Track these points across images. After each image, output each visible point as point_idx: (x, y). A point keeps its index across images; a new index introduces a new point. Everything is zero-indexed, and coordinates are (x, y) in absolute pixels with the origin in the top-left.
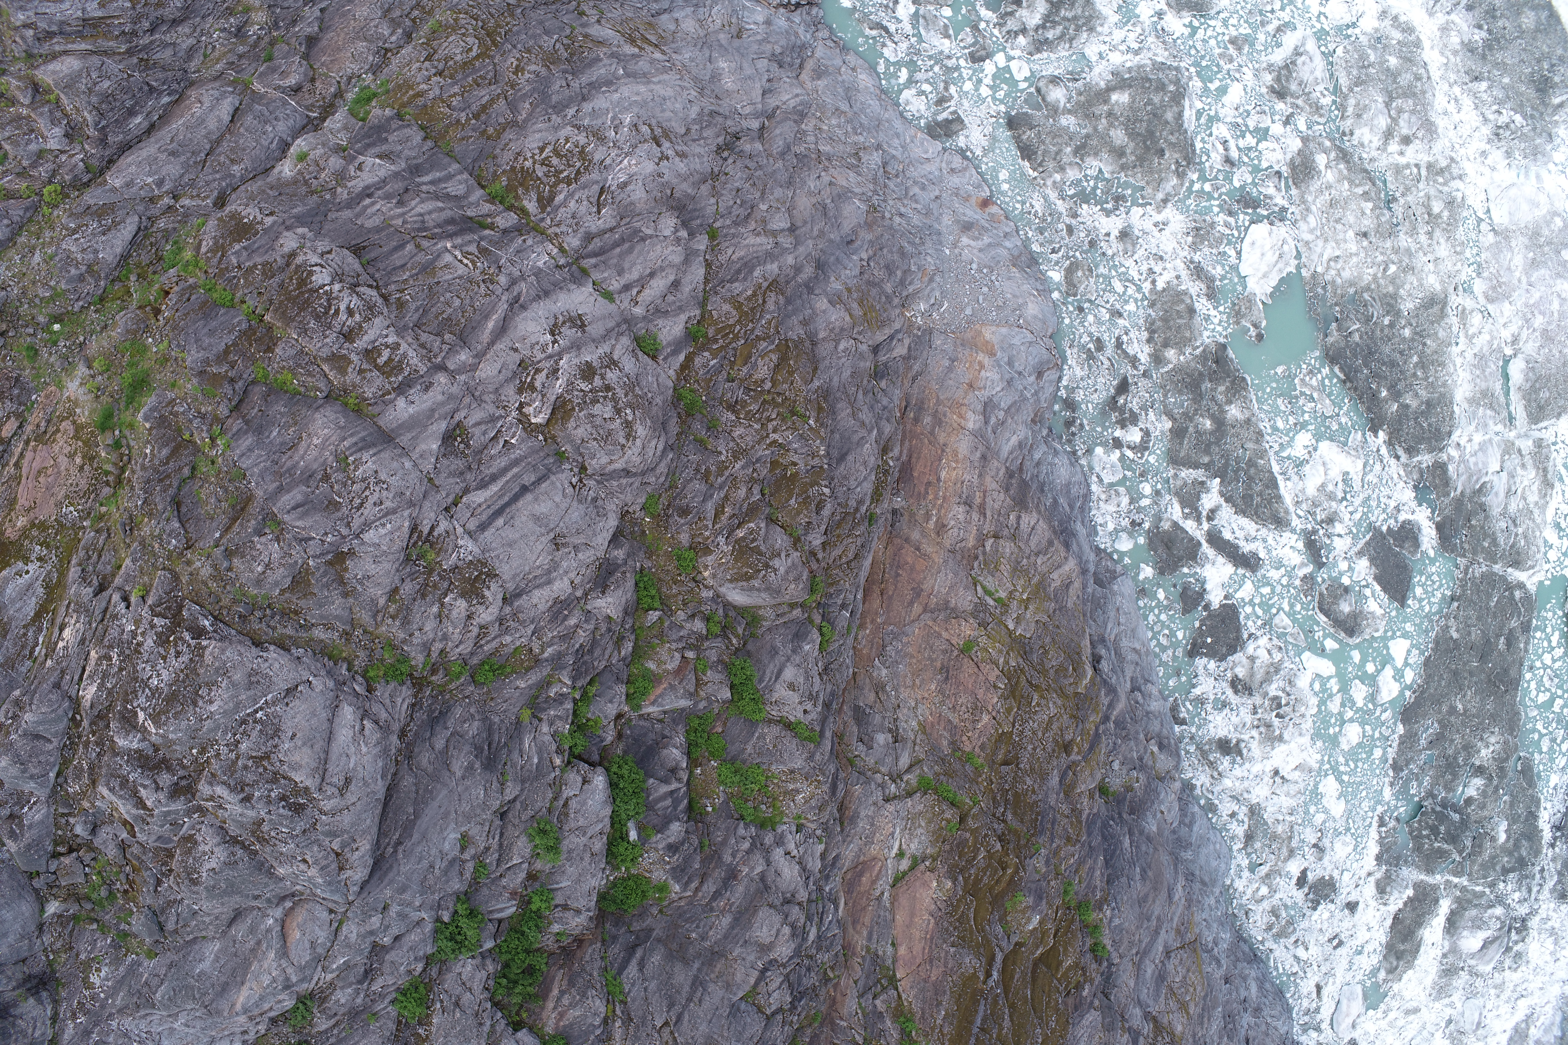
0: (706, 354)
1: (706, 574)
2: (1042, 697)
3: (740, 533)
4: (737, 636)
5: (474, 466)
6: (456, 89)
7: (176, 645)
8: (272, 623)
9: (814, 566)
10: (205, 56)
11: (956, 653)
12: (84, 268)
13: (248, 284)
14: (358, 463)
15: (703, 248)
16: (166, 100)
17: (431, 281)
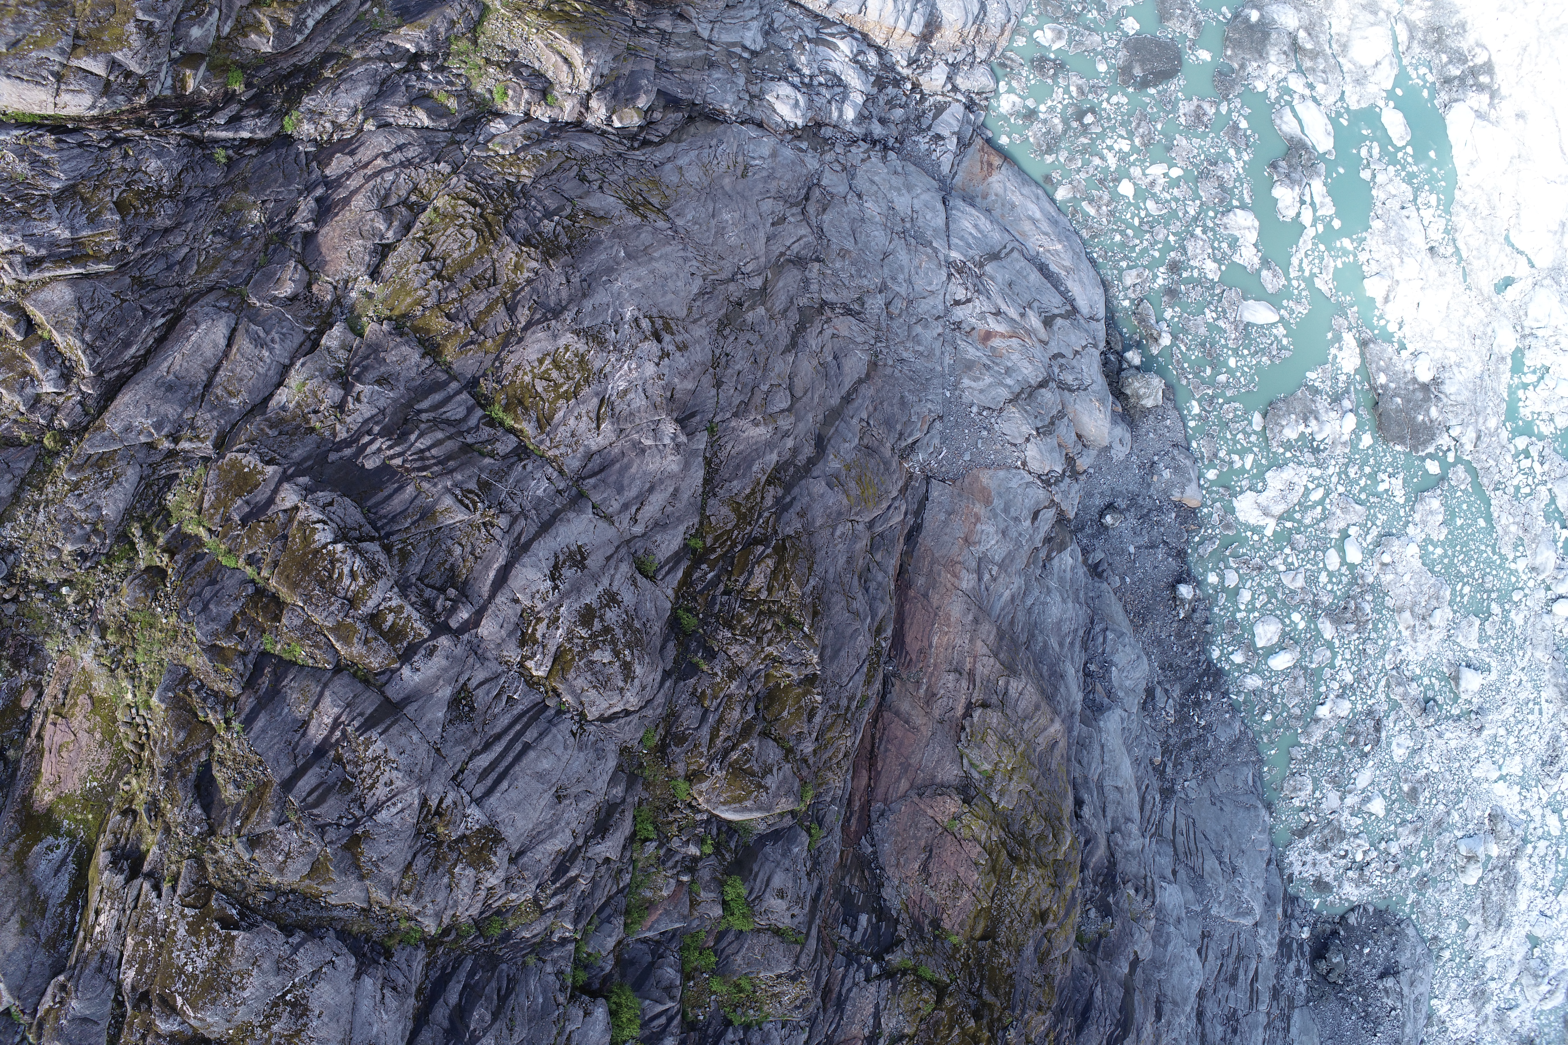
0: (704, 566)
1: (700, 800)
2: (1021, 869)
3: (734, 756)
4: (730, 851)
5: (479, 729)
6: (453, 294)
7: (207, 934)
8: (295, 907)
9: (805, 773)
10: (199, 263)
11: (940, 830)
12: (88, 528)
13: (252, 543)
14: (367, 743)
15: (702, 447)
16: (160, 321)
17: (433, 527)
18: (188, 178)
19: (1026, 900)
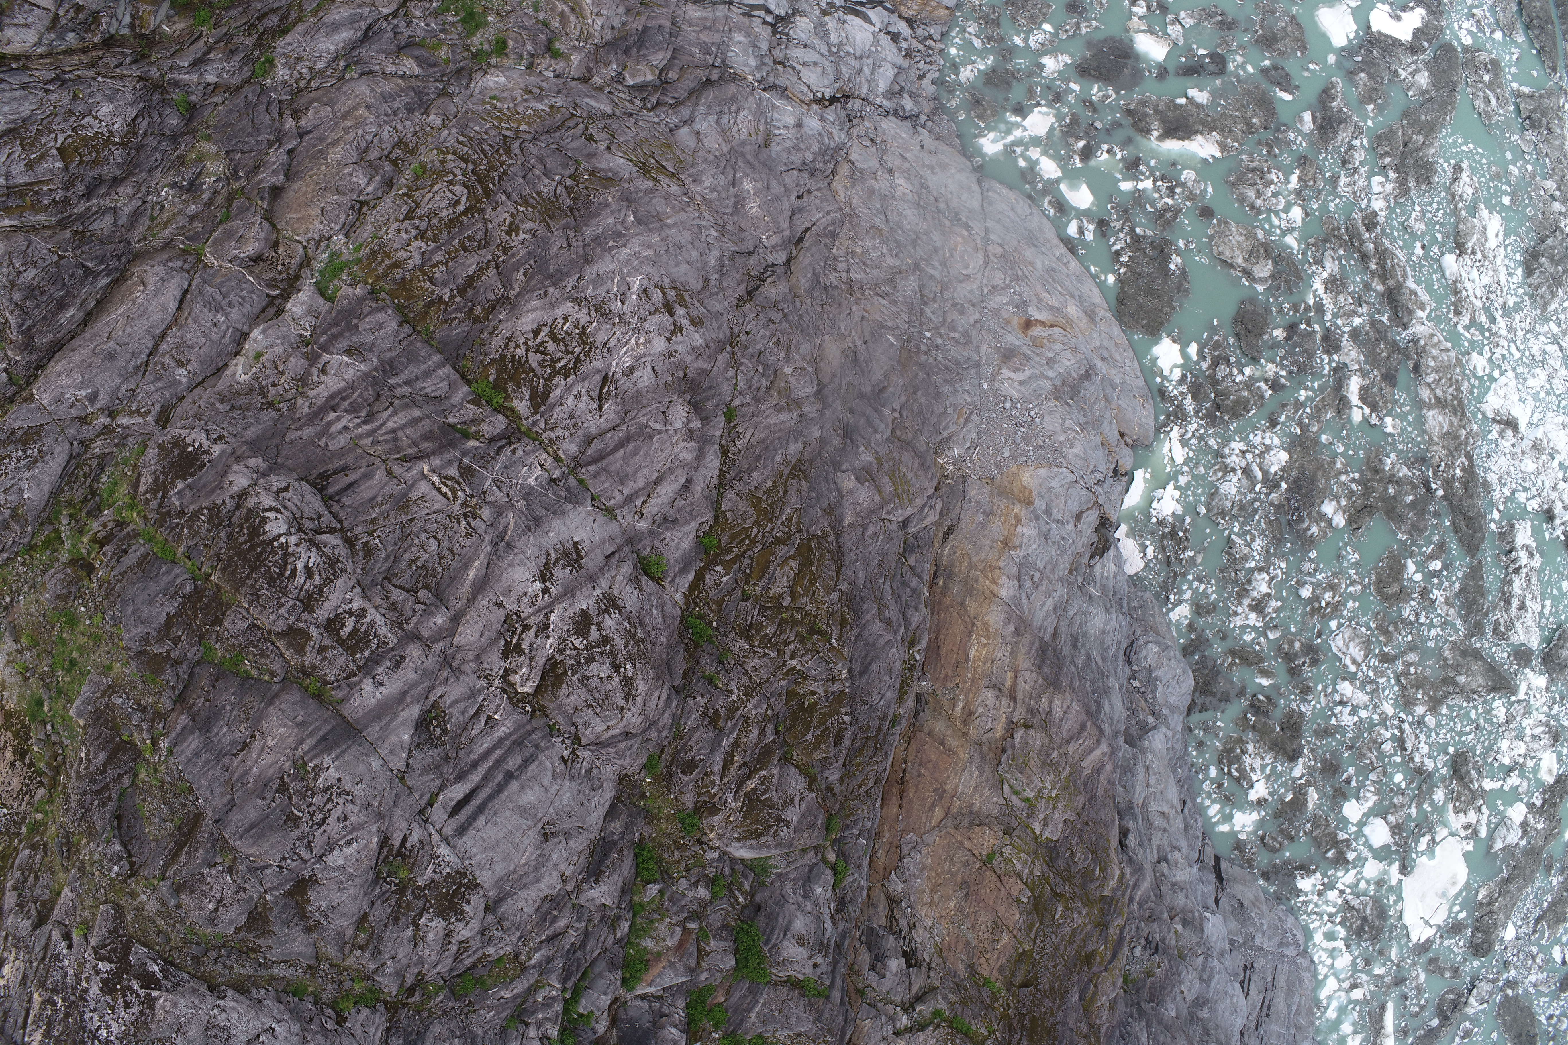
0: (719, 568)
1: (712, 836)
2: (1066, 907)
3: (751, 785)
4: (744, 892)
5: (452, 755)
6: (439, 257)
7: (124, 995)
8: (229, 963)
9: (831, 803)
10: (152, 219)
11: (978, 865)
12: (8, 512)
13: (194, 534)
14: (318, 770)
15: (719, 433)
16: (104, 281)
17: (404, 518)
18: (143, 124)
19: (1071, 942)
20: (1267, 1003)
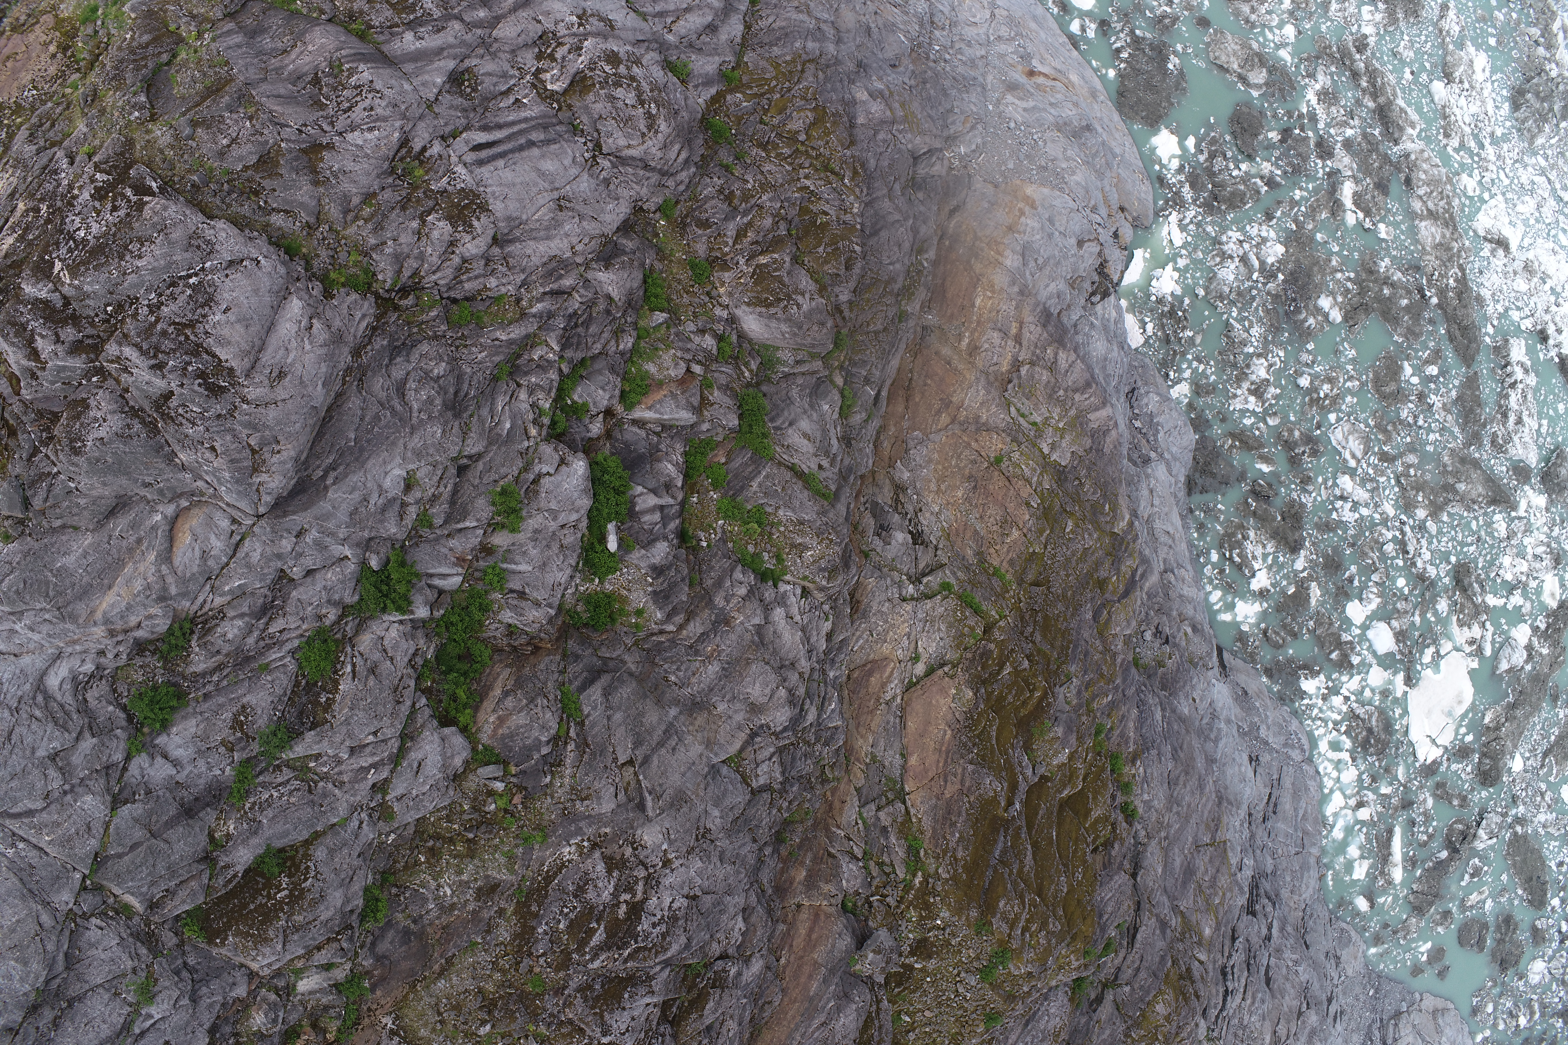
0: (739, 95)
1: (722, 290)
2: (1077, 525)
3: (763, 260)
4: (751, 371)
5: (480, 110)
7: (114, 199)
8: (228, 199)
9: (841, 324)
11: (986, 465)
14: (353, 71)
15: (743, 8)
19: (1081, 560)
20: (1273, 799)
